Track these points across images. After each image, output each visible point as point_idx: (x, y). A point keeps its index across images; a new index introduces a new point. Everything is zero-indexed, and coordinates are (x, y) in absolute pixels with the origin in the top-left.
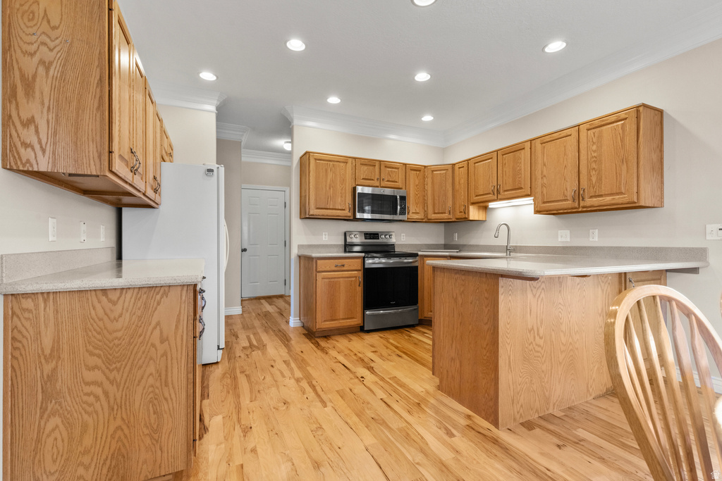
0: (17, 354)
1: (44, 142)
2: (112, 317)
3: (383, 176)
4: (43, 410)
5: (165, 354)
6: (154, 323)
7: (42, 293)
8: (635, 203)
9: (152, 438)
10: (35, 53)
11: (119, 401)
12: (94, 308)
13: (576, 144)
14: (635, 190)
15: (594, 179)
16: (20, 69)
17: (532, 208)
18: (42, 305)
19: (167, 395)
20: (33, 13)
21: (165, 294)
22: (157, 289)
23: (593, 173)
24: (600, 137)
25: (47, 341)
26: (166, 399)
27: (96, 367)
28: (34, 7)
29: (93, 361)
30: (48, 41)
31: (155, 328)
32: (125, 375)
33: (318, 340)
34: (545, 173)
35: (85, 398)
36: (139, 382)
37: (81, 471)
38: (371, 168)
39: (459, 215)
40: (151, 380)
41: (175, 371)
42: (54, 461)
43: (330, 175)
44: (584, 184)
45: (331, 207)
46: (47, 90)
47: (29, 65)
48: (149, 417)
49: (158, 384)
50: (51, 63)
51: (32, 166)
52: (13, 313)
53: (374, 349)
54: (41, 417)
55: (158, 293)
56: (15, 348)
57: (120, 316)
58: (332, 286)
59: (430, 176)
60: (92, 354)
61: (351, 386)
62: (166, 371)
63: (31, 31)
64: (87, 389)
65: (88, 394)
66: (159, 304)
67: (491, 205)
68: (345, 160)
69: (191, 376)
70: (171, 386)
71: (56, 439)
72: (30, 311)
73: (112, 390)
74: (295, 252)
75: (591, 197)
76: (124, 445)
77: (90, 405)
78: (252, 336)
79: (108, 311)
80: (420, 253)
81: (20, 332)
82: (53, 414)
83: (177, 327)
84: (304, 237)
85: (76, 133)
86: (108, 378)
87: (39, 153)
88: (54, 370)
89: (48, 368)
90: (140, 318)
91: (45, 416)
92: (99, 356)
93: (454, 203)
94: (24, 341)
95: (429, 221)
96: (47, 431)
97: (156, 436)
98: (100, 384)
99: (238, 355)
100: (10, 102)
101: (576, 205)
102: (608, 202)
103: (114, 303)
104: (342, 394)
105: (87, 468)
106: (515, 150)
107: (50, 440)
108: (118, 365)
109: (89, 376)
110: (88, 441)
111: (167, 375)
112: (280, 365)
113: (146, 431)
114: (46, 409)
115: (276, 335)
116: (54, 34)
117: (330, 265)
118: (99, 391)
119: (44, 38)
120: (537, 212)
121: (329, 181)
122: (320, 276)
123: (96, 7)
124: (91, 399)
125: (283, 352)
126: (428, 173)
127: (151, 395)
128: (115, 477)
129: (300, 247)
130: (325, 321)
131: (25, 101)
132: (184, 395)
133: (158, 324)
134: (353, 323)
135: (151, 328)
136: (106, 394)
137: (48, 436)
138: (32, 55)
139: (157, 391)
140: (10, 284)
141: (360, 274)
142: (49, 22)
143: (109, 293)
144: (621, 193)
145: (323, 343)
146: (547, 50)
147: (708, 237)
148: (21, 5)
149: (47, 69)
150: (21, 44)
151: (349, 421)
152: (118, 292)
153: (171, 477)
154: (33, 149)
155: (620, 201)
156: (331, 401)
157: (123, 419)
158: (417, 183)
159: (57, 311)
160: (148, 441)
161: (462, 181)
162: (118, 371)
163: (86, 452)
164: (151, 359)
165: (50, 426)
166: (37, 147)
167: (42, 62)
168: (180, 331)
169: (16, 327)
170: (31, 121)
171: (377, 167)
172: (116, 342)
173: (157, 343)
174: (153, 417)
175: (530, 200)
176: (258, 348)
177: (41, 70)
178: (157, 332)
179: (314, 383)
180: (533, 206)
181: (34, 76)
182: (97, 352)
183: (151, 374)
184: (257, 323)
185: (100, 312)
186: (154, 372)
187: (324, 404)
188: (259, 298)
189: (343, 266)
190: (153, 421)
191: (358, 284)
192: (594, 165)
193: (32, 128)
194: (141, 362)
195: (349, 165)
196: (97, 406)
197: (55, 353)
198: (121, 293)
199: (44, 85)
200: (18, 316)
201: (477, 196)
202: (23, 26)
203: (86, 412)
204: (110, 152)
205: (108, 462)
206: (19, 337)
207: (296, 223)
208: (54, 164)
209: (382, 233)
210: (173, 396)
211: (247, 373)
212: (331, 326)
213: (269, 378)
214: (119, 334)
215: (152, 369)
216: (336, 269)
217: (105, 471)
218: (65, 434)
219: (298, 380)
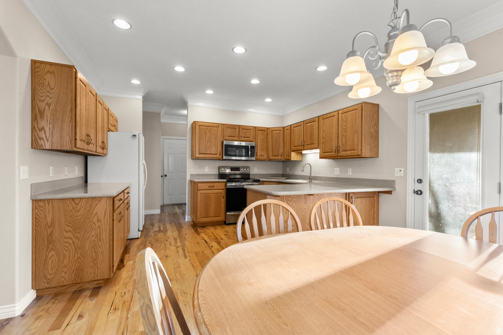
0: (37, 224)
1: (48, 138)
2: (76, 210)
3: (241, 135)
4: (48, 248)
5: (99, 227)
6: (94, 213)
7: (47, 200)
8: (360, 155)
9: (93, 263)
10: (44, 100)
11: (79, 246)
12: (69, 206)
13: (337, 121)
14: (360, 149)
15: (344, 141)
16: (38, 107)
17: (318, 155)
18: (47, 205)
19: (100, 245)
20: (43, 84)
21: (100, 201)
22: (96, 199)
23: (344, 138)
24: (347, 118)
25: (49, 220)
26: (100, 247)
27: (69, 231)
28: (44, 81)
29: (68, 228)
30: (50, 95)
31: (95, 215)
32: (82, 235)
33: (198, 228)
34: (324, 136)
35: (65, 244)
36: (88, 238)
37: (63, 274)
38: (234, 130)
39: (286, 157)
40: (93, 238)
41: (104, 234)
42: (52, 269)
43: (208, 135)
44: (340, 144)
45: (209, 153)
46: (49, 115)
47: (42, 105)
48: (92, 254)
49: (96, 240)
50: (51, 104)
51: (43, 147)
52: (36, 208)
53: (226, 233)
54: (47, 251)
55: (96, 200)
56: (36, 222)
57: (80, 210)
58: (207, 198)
59: (270, 134)
60: (67, 226)
61: (203, 250)
62: (100, 234)
63: (43, 91)
64: (66, 240)
65: (66, 243)
66: (96, 205)
67: (304, 152)
68: (217, 125)
69: (111, 237)
70: (102, 241)
71: (53, 260)
72: (42, 207)
73: (76, 241)
74: (188, 178)
75: (343, 151)
76: (81, 265)
77: (67, 247)
78: (162, 226)
79: (74, 208)
80: (261, 180)
81: (38, 215)
82: (52, 249)
83: (105, 215)
84: (193, 170)
85: (61, 133)
86: (74, 236)
87: (46, 142)
88: (52, 231)
89: (49, 231)
90: (88, 211)
91: (49, 250)
92: (71, 227)
93: (284, 150)
94: (40, 219)
95: (270, 160)
96: (49, 257)
97: (95, 262)
98: (71, 239)
99: (150, 234)
100: (35, 121)
101: (336, 155)
102: (349, 155)
103: (77, 204)
104: (197, 254)
105: (66, 273)
106: (312, 121)
107: (50, 261)
108: (79, 231)
109: (67, 235)
110: (66, 262)
111: (100, 236)
112: (172, 240)
113: (91, 260)
114: (49, 247)
115: (176, 225)
116: (52, 92)
117: (206, 186)
118: (70, 241)
119: (48, 94)
120: (321, 158)
121: (207, 138)
122: (199, 192)
123: (69, 78)
124: (67, 245)
125: (176, 234)
126: (270, 132)
127: (93, 244)
128: (77, 278)
129: (191, 175)
130: (202, 218)
131: (40, 120)
132: (108, 245)
133: (96, 214)
134: (219, 219)
135: (93, 215)
136: (74, 242)
137: (50, 258)
138: (43, 101)
139: (96, 243)
140: (34, 196)
141: (224, 192)
142: (50, 87)
143: (75, 200)
144: (354, 150)
145: (199, 230)
146: (318, 69)
147: (396, 175)
148: (39, 81)
149: (49, 107)
150: (39, 97)
151: (194, 265)
152: (79, 200)
153: (102, 281)
154: (44, 140)
155: (354, 154)
156: (190, 256)
157: (81, 254)
158: (262, 138)
159: (53, 207)
160: (92, 264)
161: (288, 138)
162: (79, 233)
163: (65, 266)
164: (93, 229)
165: (50, 255)
166: (45, 139)
167: (47, 104)
168: (106, 217)
169: (37, 213)
170: (43, 128)
171: (237, 129)
172: (78, 221)
173: (96, 222)
174: (94, 254)
175: (318, 151)
176: (163, 232)
177: (47, 107)
178: (96, 217)
179: (185, 248)
180: (319, 154)
181: (44, 110)
182: (70, 225)
183: (93, 235)
184: (167, 219)
185: (71, 208)
186: (94, 235)
187: (186, 257)
188: (174, 205)
189: (214, 187)
190: (94, 256)
191: (222, 197)
192: (344, 134)
193: (43, 131)
194: (88, 230)
195: (220, 128)
196: (70, 247)
197: (52, 225)
198: (80, 200)
199: (48, 113)
200: (37, 209)
201: (294, 147)
202: (39, 90)
203: (65, 250)
204: (76, 139)
205: (75, 272)
206: (38, 218)
207: (189, 162)
208: (52, 146)
209: (242, 167)
210: (103, 245)
211: (152, 243)
212: (206, 220)
213: (163, 246)
214: (79, 218)
215: (93, 233)
216: (209, 188)
217: (73, 275)
218: (56, 258)
219: (177, 247)
